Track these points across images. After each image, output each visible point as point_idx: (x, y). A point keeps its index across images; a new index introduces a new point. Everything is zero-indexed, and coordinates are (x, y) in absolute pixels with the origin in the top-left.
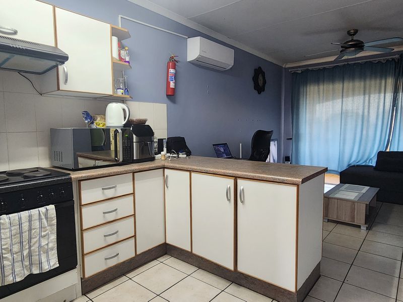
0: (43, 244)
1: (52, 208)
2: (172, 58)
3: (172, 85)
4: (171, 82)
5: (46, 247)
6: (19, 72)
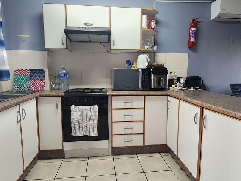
0: (91, 123)
1: (96, 107)
2: (194, 20)
3: (192, 39)
4: (192, 38)
5: (93, 125)
6: (100, 42)
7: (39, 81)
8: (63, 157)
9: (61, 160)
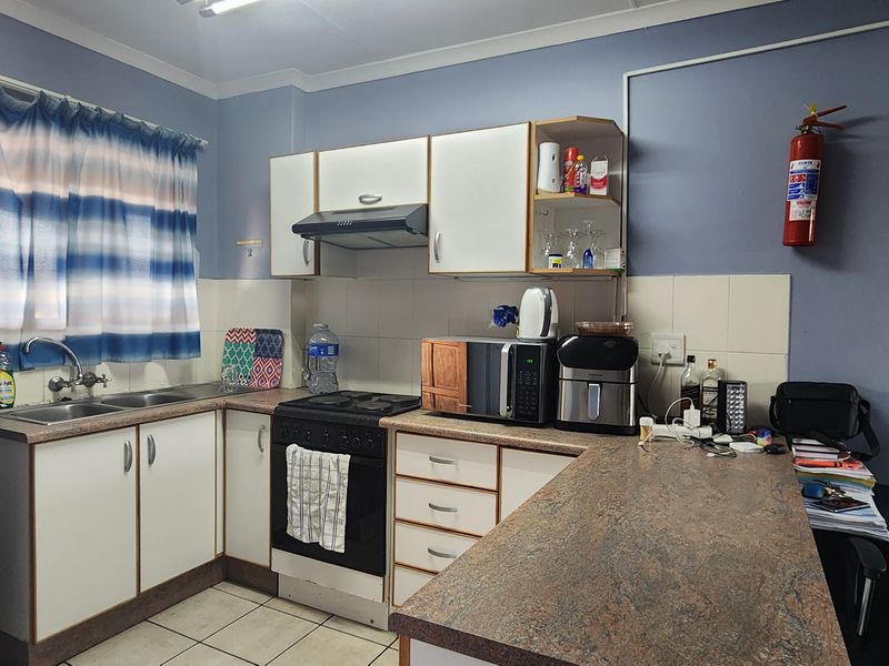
1: (345, 459)
2: (811, 121)
3: (799, 211)
4: (794, 203)
7: (270, 362)
8: (274, 594)
9: (263, 598)
